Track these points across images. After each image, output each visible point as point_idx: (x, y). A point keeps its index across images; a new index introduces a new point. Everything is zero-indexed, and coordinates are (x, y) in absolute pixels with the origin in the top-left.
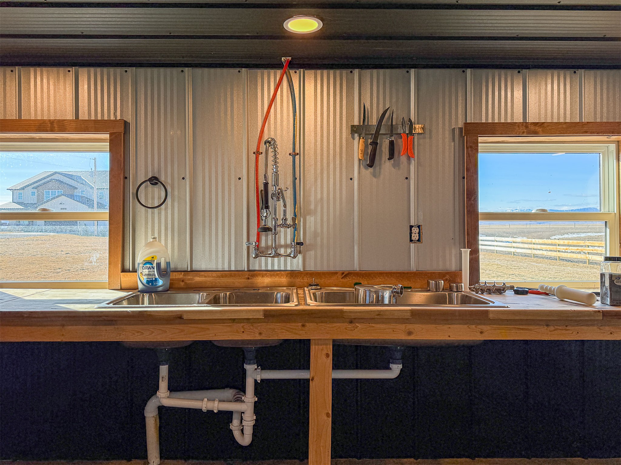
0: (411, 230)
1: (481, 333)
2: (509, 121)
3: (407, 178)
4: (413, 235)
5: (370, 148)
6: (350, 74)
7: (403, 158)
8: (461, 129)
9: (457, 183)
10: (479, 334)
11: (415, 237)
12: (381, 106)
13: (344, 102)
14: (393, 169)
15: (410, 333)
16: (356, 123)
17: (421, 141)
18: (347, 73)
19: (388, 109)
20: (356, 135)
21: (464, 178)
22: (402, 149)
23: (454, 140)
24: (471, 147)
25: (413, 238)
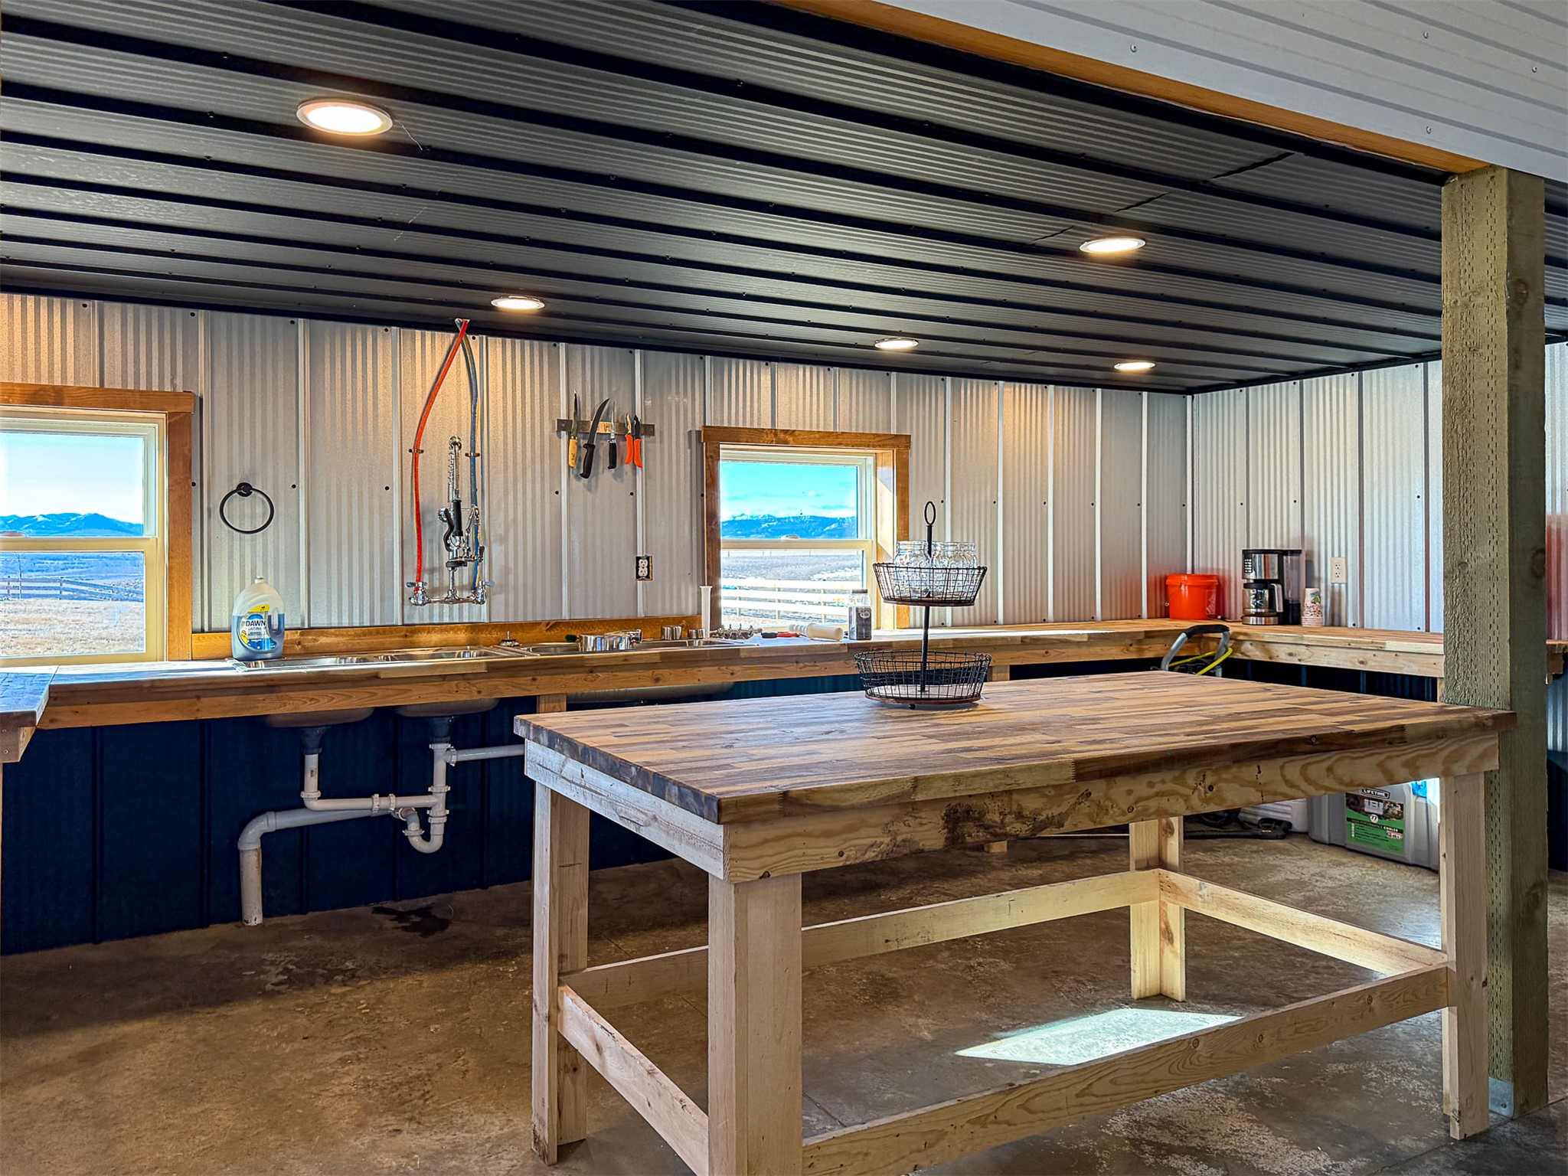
0: (637, 563)
1: (732, 674)
2: (756, 426)
3: (632, 494)
4: (640, 569)
5: (584, 451)
6: (553, 349)
7: (628, 468)
8: (699, 432)
9: (694, 503)
10: (730, 676)
11: (643, 572)
12: (597, 395)
13: (546, 387)
14: (613, 480)
15: (657, 680)
16: (563, 417)
17: (650, 445)
18: (548, 346)
19: (606, 401)
20: (564, 433)
21: (703, 495)
22: (627, 456)
23: (690, 447)
24: (711, 457)
25: (640, 574)
